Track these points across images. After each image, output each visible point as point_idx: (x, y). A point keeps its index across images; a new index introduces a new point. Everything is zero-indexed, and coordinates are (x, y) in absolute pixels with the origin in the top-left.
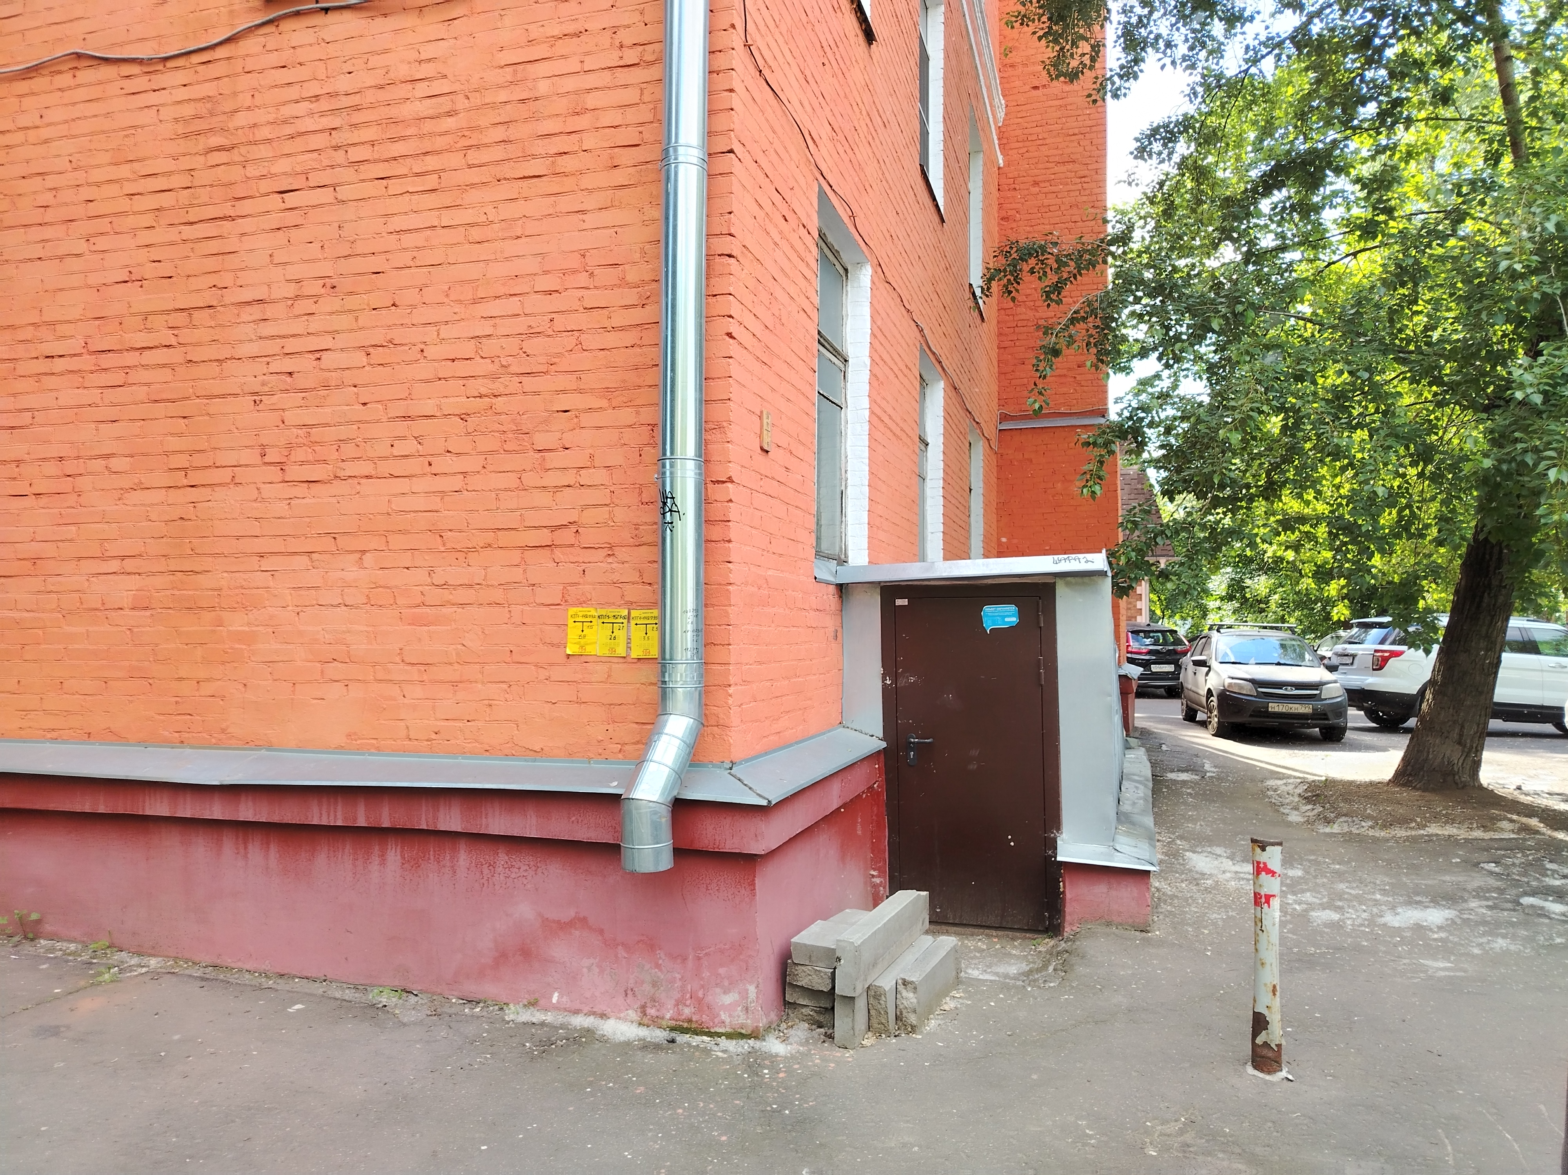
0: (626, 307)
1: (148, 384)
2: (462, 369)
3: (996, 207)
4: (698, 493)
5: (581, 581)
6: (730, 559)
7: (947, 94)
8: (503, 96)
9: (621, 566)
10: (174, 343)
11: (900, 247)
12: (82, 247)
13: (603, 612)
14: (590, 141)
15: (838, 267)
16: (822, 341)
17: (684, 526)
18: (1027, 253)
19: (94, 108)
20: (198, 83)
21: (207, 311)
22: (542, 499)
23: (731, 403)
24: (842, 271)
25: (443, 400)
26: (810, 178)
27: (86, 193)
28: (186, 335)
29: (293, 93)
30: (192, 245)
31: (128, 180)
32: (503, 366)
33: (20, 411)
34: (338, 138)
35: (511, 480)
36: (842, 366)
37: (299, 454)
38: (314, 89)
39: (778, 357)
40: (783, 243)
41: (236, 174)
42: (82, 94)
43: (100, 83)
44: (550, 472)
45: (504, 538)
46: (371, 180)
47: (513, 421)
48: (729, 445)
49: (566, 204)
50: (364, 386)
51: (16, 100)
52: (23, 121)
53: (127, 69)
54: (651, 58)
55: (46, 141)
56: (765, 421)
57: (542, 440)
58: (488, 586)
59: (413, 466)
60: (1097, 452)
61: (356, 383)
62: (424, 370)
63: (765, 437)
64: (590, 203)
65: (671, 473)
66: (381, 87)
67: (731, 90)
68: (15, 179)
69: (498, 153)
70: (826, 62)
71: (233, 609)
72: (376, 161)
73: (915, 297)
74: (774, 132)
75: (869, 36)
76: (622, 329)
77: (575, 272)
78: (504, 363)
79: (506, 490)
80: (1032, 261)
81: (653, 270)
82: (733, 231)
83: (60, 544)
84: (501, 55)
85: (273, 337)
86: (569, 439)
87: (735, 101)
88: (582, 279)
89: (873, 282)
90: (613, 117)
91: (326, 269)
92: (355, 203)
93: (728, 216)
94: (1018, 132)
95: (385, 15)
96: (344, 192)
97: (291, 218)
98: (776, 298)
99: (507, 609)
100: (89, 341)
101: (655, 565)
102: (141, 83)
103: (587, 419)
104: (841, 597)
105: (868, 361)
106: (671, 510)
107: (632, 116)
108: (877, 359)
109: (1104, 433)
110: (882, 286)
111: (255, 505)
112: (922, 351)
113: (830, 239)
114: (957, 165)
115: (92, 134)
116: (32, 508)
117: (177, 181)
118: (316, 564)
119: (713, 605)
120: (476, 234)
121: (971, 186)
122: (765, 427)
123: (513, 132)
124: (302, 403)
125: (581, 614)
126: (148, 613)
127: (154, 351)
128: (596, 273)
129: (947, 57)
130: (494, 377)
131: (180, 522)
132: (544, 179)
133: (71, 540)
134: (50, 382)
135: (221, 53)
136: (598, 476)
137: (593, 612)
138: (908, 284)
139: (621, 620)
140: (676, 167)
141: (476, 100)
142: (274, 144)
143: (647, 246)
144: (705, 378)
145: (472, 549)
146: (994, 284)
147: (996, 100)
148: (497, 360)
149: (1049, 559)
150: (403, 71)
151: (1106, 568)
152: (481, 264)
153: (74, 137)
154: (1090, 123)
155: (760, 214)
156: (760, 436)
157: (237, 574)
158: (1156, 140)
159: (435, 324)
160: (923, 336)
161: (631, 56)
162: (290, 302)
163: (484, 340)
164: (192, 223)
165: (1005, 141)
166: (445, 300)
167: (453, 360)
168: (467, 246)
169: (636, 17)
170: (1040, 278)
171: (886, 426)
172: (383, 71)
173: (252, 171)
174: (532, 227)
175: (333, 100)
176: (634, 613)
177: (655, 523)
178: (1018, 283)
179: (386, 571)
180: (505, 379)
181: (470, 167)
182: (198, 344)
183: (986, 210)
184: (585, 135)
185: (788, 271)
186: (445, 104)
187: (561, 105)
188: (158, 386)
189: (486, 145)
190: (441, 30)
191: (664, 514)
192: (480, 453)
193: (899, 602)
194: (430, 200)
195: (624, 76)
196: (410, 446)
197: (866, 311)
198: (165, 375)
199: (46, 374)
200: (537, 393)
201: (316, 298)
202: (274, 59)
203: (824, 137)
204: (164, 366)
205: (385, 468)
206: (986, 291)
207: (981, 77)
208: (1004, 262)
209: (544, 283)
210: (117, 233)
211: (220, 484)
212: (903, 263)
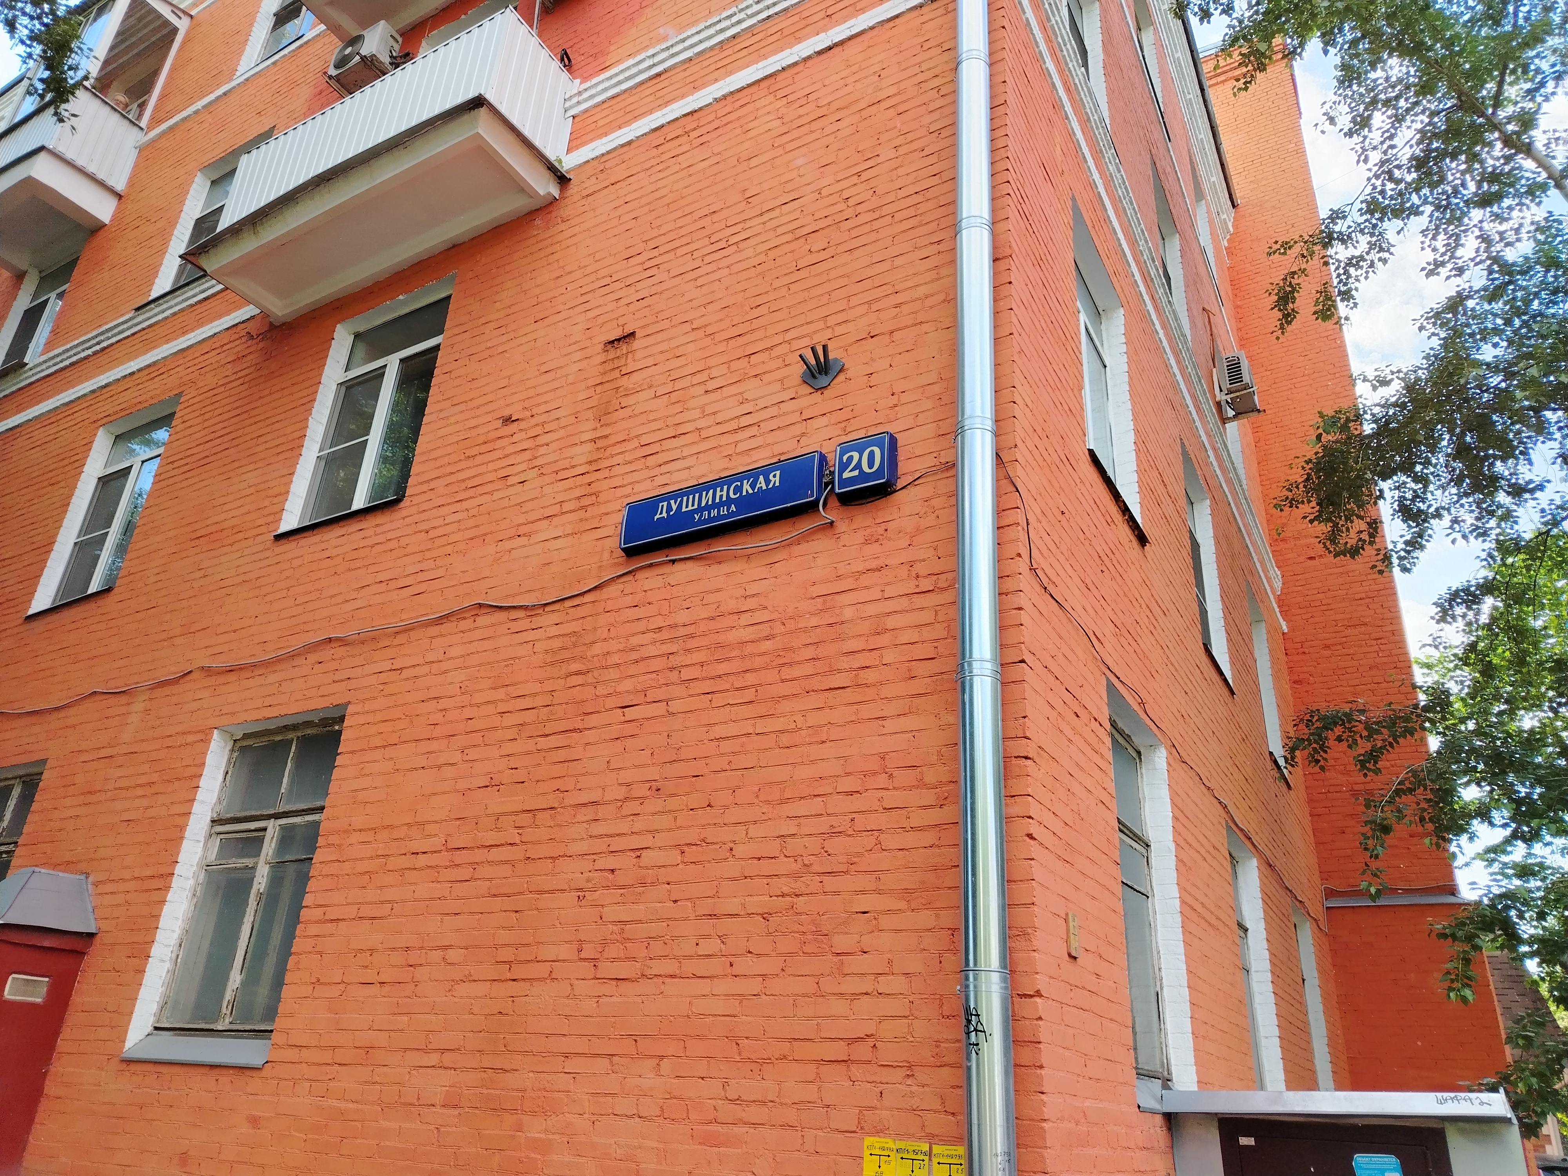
0: (924, 807)
1: (490, 880)
2: (767, 867)
3: (1286, 672)
4: (1005, 1009)
5: (879, 1105)
6: (1044, 1089)
7: (1222, 576)
8: (814, 621)
9: (921, 1089)
10: (518, 842)
11: (1193, 725)
12: (457, 757)
13: (901, 1145)
14: (889, 656)
15: (1130, 750)
16: (1123, 828)
17: (991, 1048)
18: (1330, 722)
19: (487, 645)
20: (567, 622)
21: (549, 812)
22: (839, 1007)
23: (1035, 908)
24: (1134, 754)
25: (747, 899)
26: (1098, 673)
27: (468, 713)
28: (530, 834)
29: (641, 626)
30: (544, 754)
31: (502, 701)
32: (805, 865)
33: (382, 902)
34: (675, 661)
35: (809, 985)
36: (1144, 851)
37: (613, 951)
38: (659, 622)
39: (1080, 853)
40: (1076, 739)
41: (588, 693)
42: (478, 634)
43: (493, 625)
44: (848, 978)
45: (801, 1050)
46: (699, 695)
47: (813, 922)
48: (1036, 954)
49: (867, 711)
50: (676, 883)
51: (428, 641)
52: (431, 657)
53: (514, 614)
54: (945, 585)
55: (445, 672)
56: (1071, 924)
57: (842, 942)
58: (782, 1104)
59: (715, 966)
60: (1459, 947)
61: (670, 880)
62: (732, 868)
63: (1072, 942)
64: (890, 709)
65: (975, 987)
66: (713, 618)
67: (1020, 609)
68: (417, 702)
69: (808, 669)
70: (1104, 569)
71: (534, 1113)
72: (704, 679)
73: (1214, 774)
74: (1061, 638)
75: (1142, 539)
76: (920, 829)
77: (875, 773)
78: (806, 862)
79: (804, 995)
80: (1338, 730)
81: (950, 771)
82: (1028, 735)
83: (392, 1033)
84: (813, 588)
85: (601, 836)
86: (867, 941)
87: (1024, 617)
88: (882, 780)
89: (1169, 764)
90: (913, 636)
91: (653, 773)
92: (683, 715)
93: (1022, 720)
94: (1299, 599)
95: (720, 563)
96: (675, 706)
97: (629, 729)
98: (1073, 794)
99: (800, 1133)
100: (449, 839)
101: (959, 1091)
102: (524, 624)
103: (885, 922)
104: (1170, 1129)
105: (1172, 846)
106: (976, 1030)
107: (927, 634)
108: (1182, 843)
109: (1464, 924)
110: (1178, 766)
111: (567, 1001)
112: (1229, 828)
113: (1120, 725)
114: (1240, 638)
115: (481, 665)
116: (376, 997)
117: (539, 701)
118: (616, 1067)
119: (1026, 1146)
120: (785, 740)
121: (1257, 654)
122: (1072, 931)
123: (822, 651)
124: (620, 899)
125: (877, 1145)
126: (456, 1112)
127: (500, 848)
128: (895, 774)
129: (1217, 543)
130: (795, 876)
131: (498, 1017)
132: (848, 690)
133: (401, 1031)
134: (411, 876)
135: (588, 598)
136: (896, 984)
137: (891, 1144)
138: (1205, 760)
139: (922, 1157)
140: (971, 680)
141: (791, 625)
142: (622, 668)
143: (944, 749)
144: (1007, 880)
145: (767, 1061)
146: (1297, 753)
147: (1271, 572)
148: (799, 859)
149: (1431, 1096)
150: (732, 605)
151: (1510, 1114)
152: (789, 767)
153: (466, 668)
154: (1377, 587)
155: (1053, 715)
156: (1067, 941)
157: (542, 1075)
158: (1458, 604)
159: (745, 823)
160: (1228, 812)
161: (926, 585)
162: (620, 804)
163: (788, 839)
164: (547, 735)
165: (1286, 608)
166: (755, 801)
167: (759, 859)
168: (777, 751)
169: (930, 553)
170: (1350, 747)
171: (1200, 915)
172: (715, 606)
173: (601, 690)
174: (835, 733)
175: (672, 631)
176: (936, 1149)
177: (958, 1041)
178: (1326, 752)
179: (682, 1080)
180: (806, 879)
181: (783, 681)
182: (538, 843)
183: (1276, 676)
184: (884, 652)
185: (1083, 765)
186: (765, 630)
187: (865, 627)
188: (498, 881)
189: (799, 663)
190: (764, 572)
191: (968, 1033)
192: (780, 955)
193: (1244, 1141)
194: (748, 711)
195: (919, 601)
196: (712, 946)
197: (1164, 794)
198: (506, 870)
199: (409, 869)
200: (837, 893)
201: (642, 800)
202: (629, 600)
203: (1108, 634)
204: (506, 862)
205: (689, 967)
206: (1290, 760)
207: (1254, 555)
208: (1307, 731)
209: (847, 784)
210: (486, 745)
211: (539, 979)
212: (1197, 740)
